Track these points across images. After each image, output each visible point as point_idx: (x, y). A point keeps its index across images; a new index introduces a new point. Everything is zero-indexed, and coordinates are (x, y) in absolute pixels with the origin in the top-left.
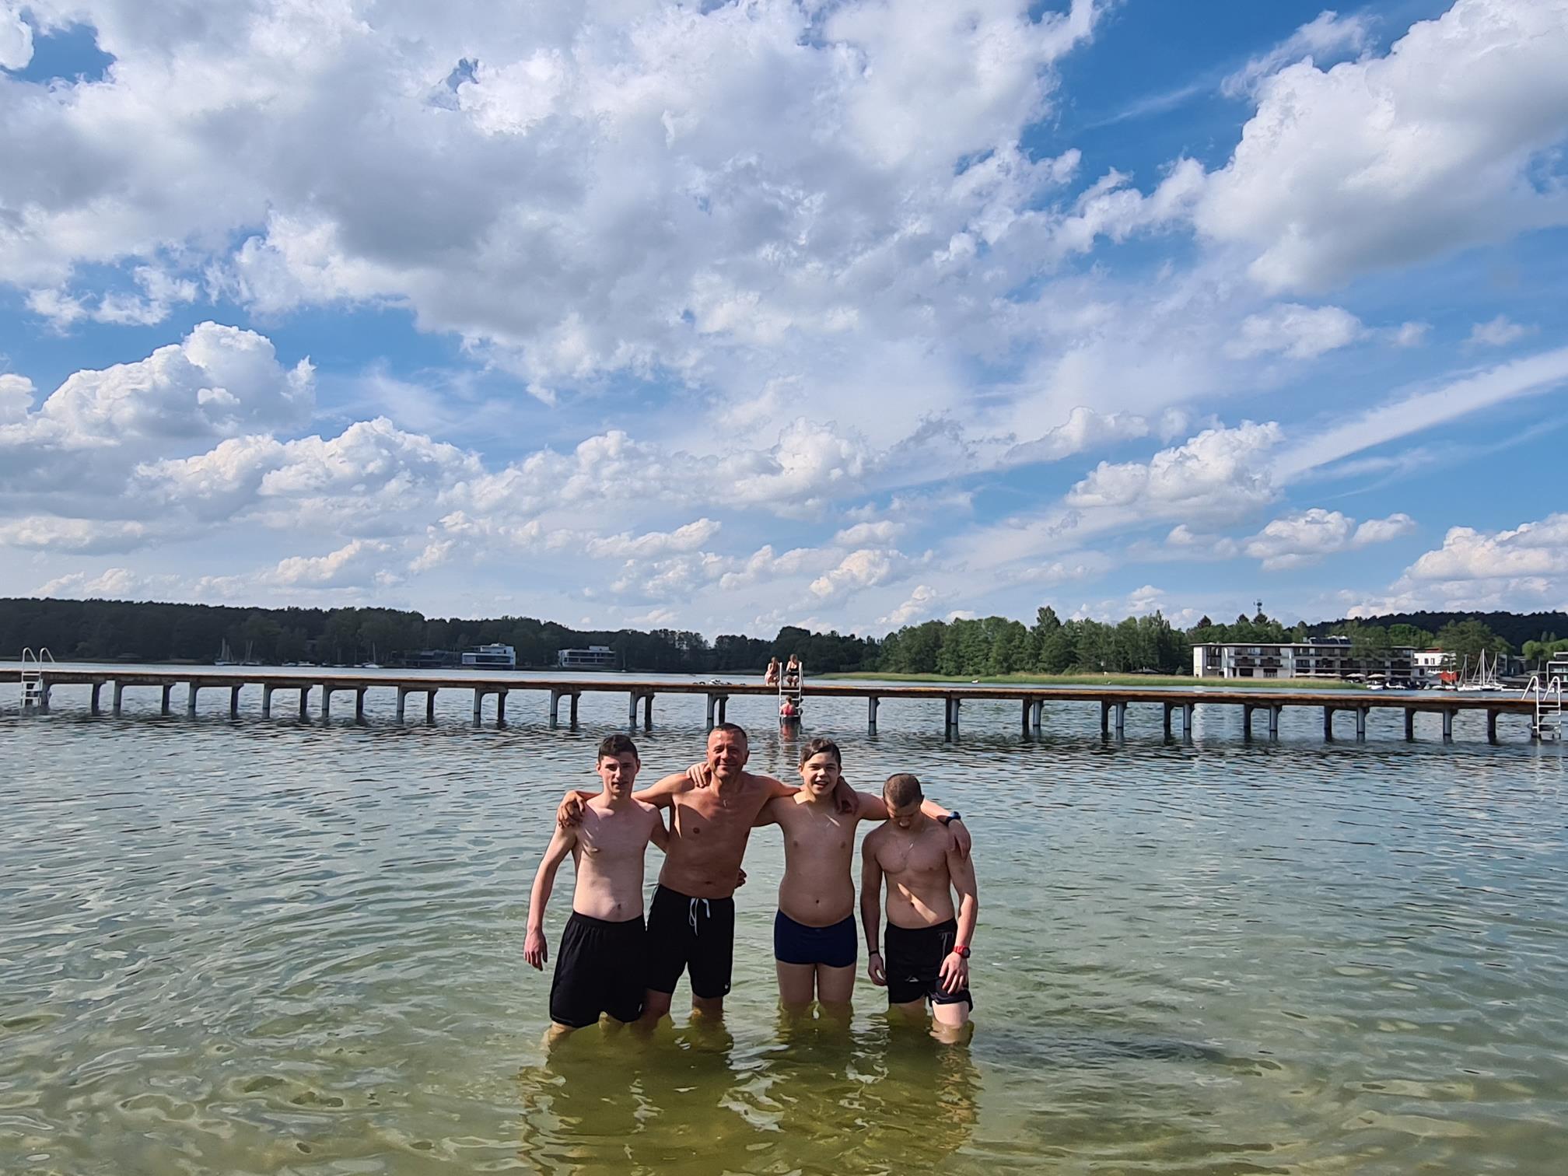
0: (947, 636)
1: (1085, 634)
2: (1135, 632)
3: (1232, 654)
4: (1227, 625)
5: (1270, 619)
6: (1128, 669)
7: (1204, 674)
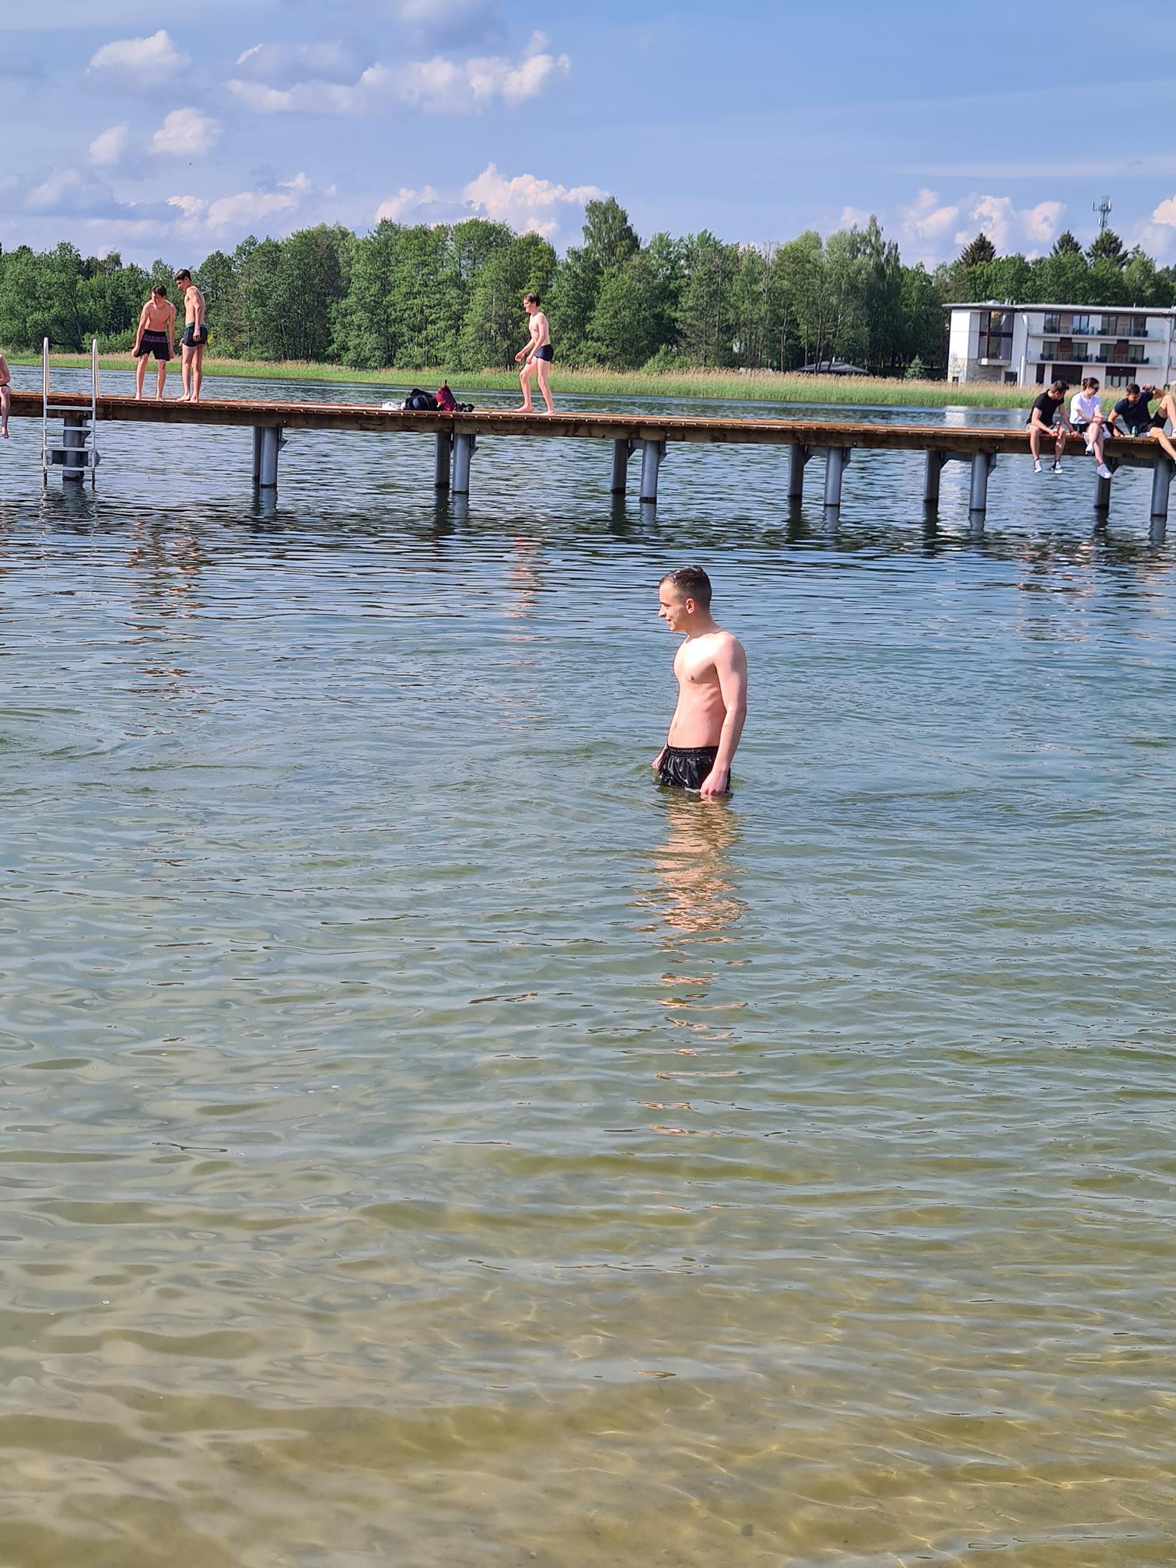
0: (358, 268)
1: (700, 271)
2: (818, 270)
3: (1039, 329)
4: (1030, 258)
5: (1127, 247)
6: (796, 360)
7: (971, 379)
